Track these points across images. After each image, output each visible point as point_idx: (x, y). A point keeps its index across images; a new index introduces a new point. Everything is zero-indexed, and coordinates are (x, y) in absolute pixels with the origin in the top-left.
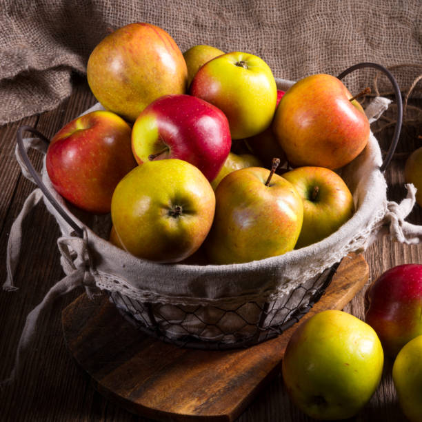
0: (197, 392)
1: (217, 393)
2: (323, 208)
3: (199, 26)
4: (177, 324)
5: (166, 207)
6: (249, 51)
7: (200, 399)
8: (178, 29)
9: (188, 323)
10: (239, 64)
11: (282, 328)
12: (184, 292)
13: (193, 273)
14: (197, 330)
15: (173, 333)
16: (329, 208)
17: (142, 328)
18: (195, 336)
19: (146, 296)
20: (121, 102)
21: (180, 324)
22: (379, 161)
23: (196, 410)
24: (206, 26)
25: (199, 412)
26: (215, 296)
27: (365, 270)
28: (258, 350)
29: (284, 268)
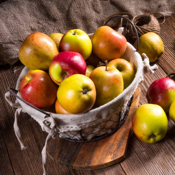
0: (109, 153)
1: (116, 150)
2: (125, 72)
3: (33, 30)
4: (90, 134)
5: (82, 92)
6: (55, 32)
7: (111, 155)
8: (26, 34)
9: (95, 131)
10: (74, 34)
11: (124, 120)
12: (94, 119)
13: (96, 111)
14: (98, 133)
15: (90, 137)
16: (127, 71)
17: (77, 141)
18: (98, 135)
19: (80, 127)
20: (39, 64)
21: (92, 133)
22: (134, 49)
23: (112, 159)
24: (35, 29)
25: (114, 159)
26: (105, 116)
27: (139, 89)
28: (120, 131)
29: (125, 97)
